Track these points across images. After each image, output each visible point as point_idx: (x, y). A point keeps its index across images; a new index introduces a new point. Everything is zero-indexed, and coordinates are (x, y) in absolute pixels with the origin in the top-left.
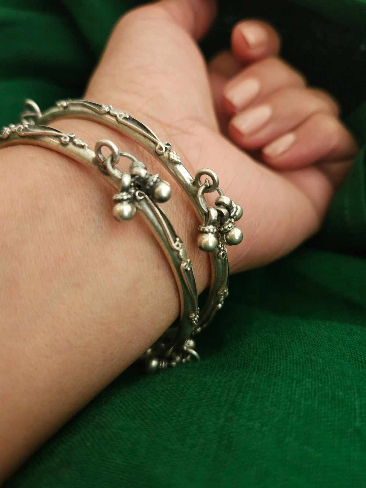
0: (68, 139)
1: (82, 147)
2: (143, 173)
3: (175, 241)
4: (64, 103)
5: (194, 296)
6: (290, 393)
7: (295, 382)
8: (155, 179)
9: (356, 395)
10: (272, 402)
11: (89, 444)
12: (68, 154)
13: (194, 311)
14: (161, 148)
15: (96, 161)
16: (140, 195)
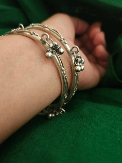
0: (33, 33)
1: (37, 36)
2: (56, 44)
3: (63, 68)
4: (33, 25)
5: (67, 88)
6: (96, 129)
7: (98, 125)
8: (60, 46)
9: (119, 130)
10: (91, 132)
11: (28, 144)
12: (32, 38)
13: (66, 93)
14: (62, 39)
15: (42, 40)
16: (54, 51)
